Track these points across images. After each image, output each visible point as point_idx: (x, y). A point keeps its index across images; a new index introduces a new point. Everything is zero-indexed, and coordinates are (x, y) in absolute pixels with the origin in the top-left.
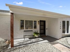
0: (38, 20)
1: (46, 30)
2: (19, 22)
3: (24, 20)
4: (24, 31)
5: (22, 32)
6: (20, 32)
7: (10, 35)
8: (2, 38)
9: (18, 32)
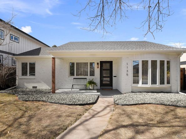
0: (97, 61)
1: (113, 77)
2: (68, 66)
3: (74, 63)
4: (74, 78)
5: (71, 80)
6: (69, 79)
7: (51, 81)
8: (48, 86)
9: (66, 80)
